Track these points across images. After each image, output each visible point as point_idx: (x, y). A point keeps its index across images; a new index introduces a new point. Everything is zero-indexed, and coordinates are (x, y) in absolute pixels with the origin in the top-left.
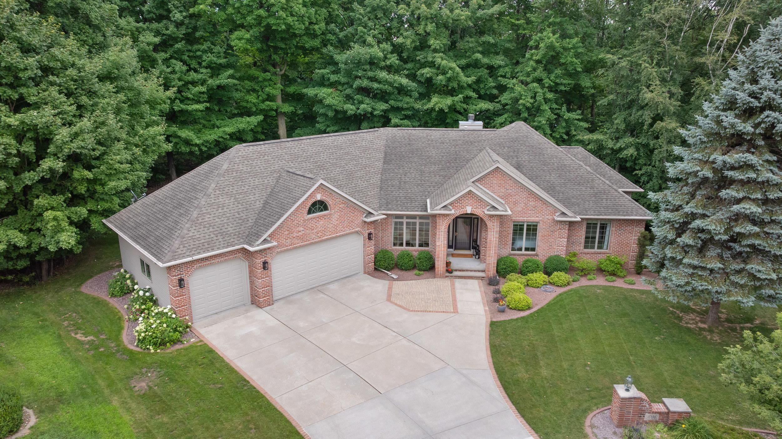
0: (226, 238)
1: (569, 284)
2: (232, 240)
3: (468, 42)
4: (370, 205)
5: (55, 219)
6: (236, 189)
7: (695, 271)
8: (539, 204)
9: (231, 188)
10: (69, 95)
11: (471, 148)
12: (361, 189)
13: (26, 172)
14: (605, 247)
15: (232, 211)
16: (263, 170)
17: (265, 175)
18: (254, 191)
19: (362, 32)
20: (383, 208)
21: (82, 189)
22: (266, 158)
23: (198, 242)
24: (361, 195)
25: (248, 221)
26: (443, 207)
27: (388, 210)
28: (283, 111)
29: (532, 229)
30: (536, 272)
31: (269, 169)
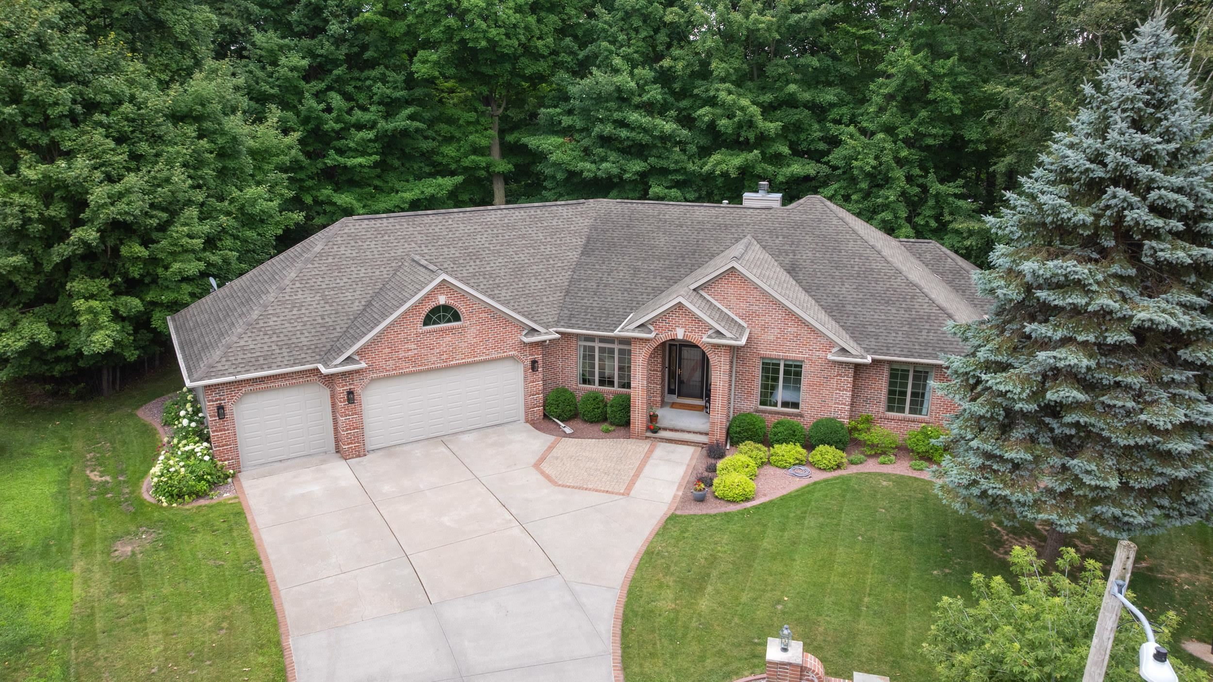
0: (294, 353)
1: (839, 466)
2: (303, 356)
3: (777, 65)
4: (536, 318)
5: (90, 310)
6: (327, 282)
7: (988, 463)
8: (804, 331)
9: (321, 279)
10: (120, 140)
11: (723, 235)
12: (532, 291)
13: (56, 245)
14: (924, 411)
15: (314, 314)
16: (377, 256)
17: (379, 263)
18: (355, 286)
19: (606, 50)
20: (562, 324)
21: (135, 272)
22: (386, 238)
23: (249, 355)
24: (530, 302)
25: (335, 329)
26: (639, 327)
27: (569, 327)
28: (497, 170)
29: (794, 372)
30: (787, 443)
31: (387, 255)
